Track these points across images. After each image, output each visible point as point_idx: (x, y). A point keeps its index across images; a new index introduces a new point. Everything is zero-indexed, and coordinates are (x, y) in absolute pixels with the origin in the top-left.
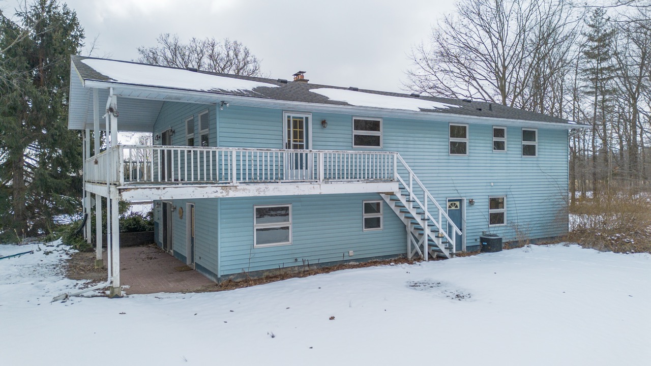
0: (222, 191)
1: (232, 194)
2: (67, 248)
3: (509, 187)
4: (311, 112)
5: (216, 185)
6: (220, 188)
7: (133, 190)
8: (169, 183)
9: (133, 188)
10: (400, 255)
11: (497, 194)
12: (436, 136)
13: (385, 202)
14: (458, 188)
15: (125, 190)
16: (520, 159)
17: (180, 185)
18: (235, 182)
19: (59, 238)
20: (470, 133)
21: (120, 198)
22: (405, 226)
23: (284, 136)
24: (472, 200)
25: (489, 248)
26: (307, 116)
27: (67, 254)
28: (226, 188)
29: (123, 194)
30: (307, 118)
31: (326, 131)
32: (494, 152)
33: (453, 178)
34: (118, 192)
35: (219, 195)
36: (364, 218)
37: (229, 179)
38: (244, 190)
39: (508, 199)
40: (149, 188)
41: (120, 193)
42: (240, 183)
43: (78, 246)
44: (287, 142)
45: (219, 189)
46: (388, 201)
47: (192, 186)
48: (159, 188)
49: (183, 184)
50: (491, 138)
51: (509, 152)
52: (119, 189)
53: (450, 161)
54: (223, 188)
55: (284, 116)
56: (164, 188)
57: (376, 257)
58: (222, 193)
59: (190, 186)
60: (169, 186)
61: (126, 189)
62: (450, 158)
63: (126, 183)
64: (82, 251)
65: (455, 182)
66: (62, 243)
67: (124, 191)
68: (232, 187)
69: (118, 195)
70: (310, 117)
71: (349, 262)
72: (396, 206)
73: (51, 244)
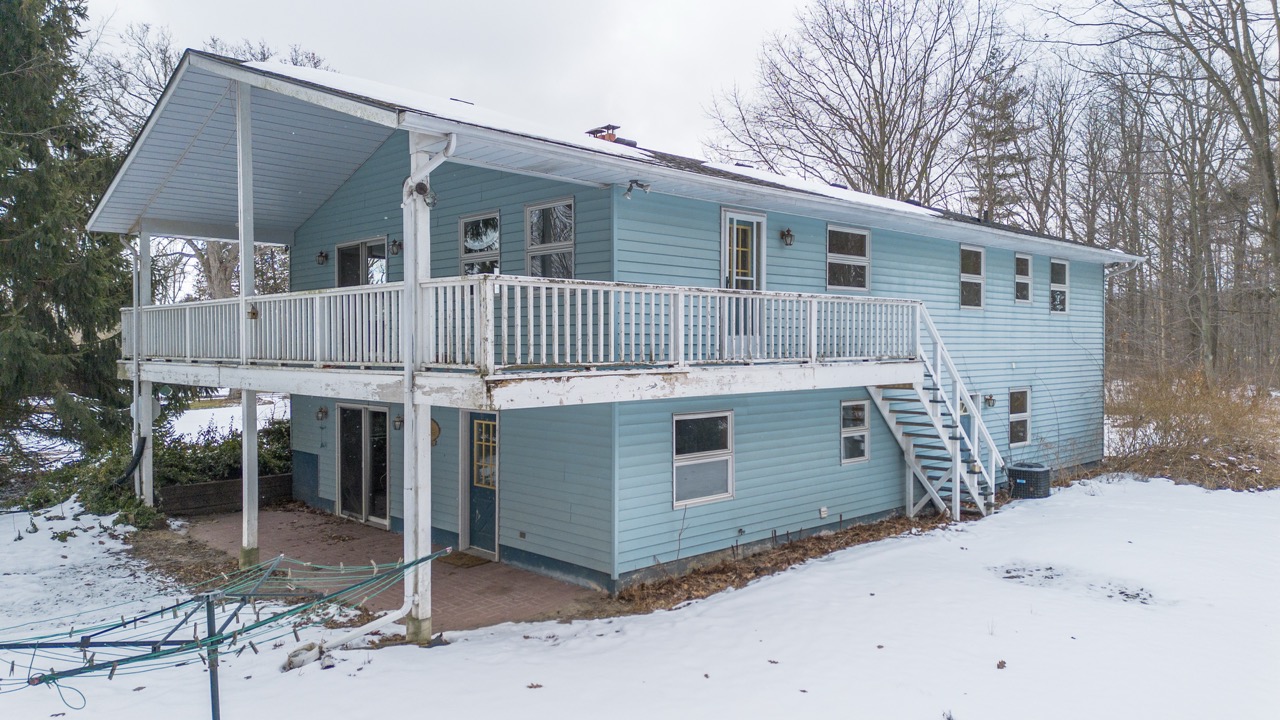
0: (663, 383)
1: (681, 390)
2: (108, 521)
3: (1033, 371)
4: (765, 212)
5: (654, 371)
6: (661, 377)
7: (513, 384)
8: (574, 367)
9: (514, 380)
10: (892, 510)
11: (1019, 385)
12: (943, 269)
13: (874, 403)
14: (971, 374)
15: (497, 383)
16: (1047, 317)
17: (593, 372)
18: (682, 365)
19: (67, 498)
20: (987, 265)
21: (489, 403)
22: (902, 453)
23: (722, 263)
24: (991, 396)
25: (1032, 489)
26: (759, 219)
27: (113, 537)
28: (669, 377)
29: (496, 392)
30: (759, 224)
31: (788, 252)
32: (1017, 304)
33: (965, 354)
34: (485, 388)
35: (659, 393)
36: (843, 436)
37: (672, 356)
38: (698, 380)
39: (1035, 394)
40: (543, 379)
41: (489, 390)
42: (690, 365)
43: (132, 516)
44: (727, 275)
45: (657, 379)
46: (879, 401)
47: (616, 372)
48: (560, 379)
49: (599, 368)
50: (1011, 277)
51: (1036, 304)
52: (487, 382)
53: (962, 320)
54: (665, 377)
55: (723, 218)
56: (569, 379)
57: (861, 518)
58: (663, 388)
59: (612, 372)
60: (577, 374)
61: (502, 381)
62: (962, 313)
63: (497, 367)
64: (146, 527)
65: (968, 361)
66: (83, 509)
67: (497, 386)
68: (679, 376)
69: (485, 395)
70: (763, 220)
71: (820, 531)
72: (891, 411)
73: (55, 511)
